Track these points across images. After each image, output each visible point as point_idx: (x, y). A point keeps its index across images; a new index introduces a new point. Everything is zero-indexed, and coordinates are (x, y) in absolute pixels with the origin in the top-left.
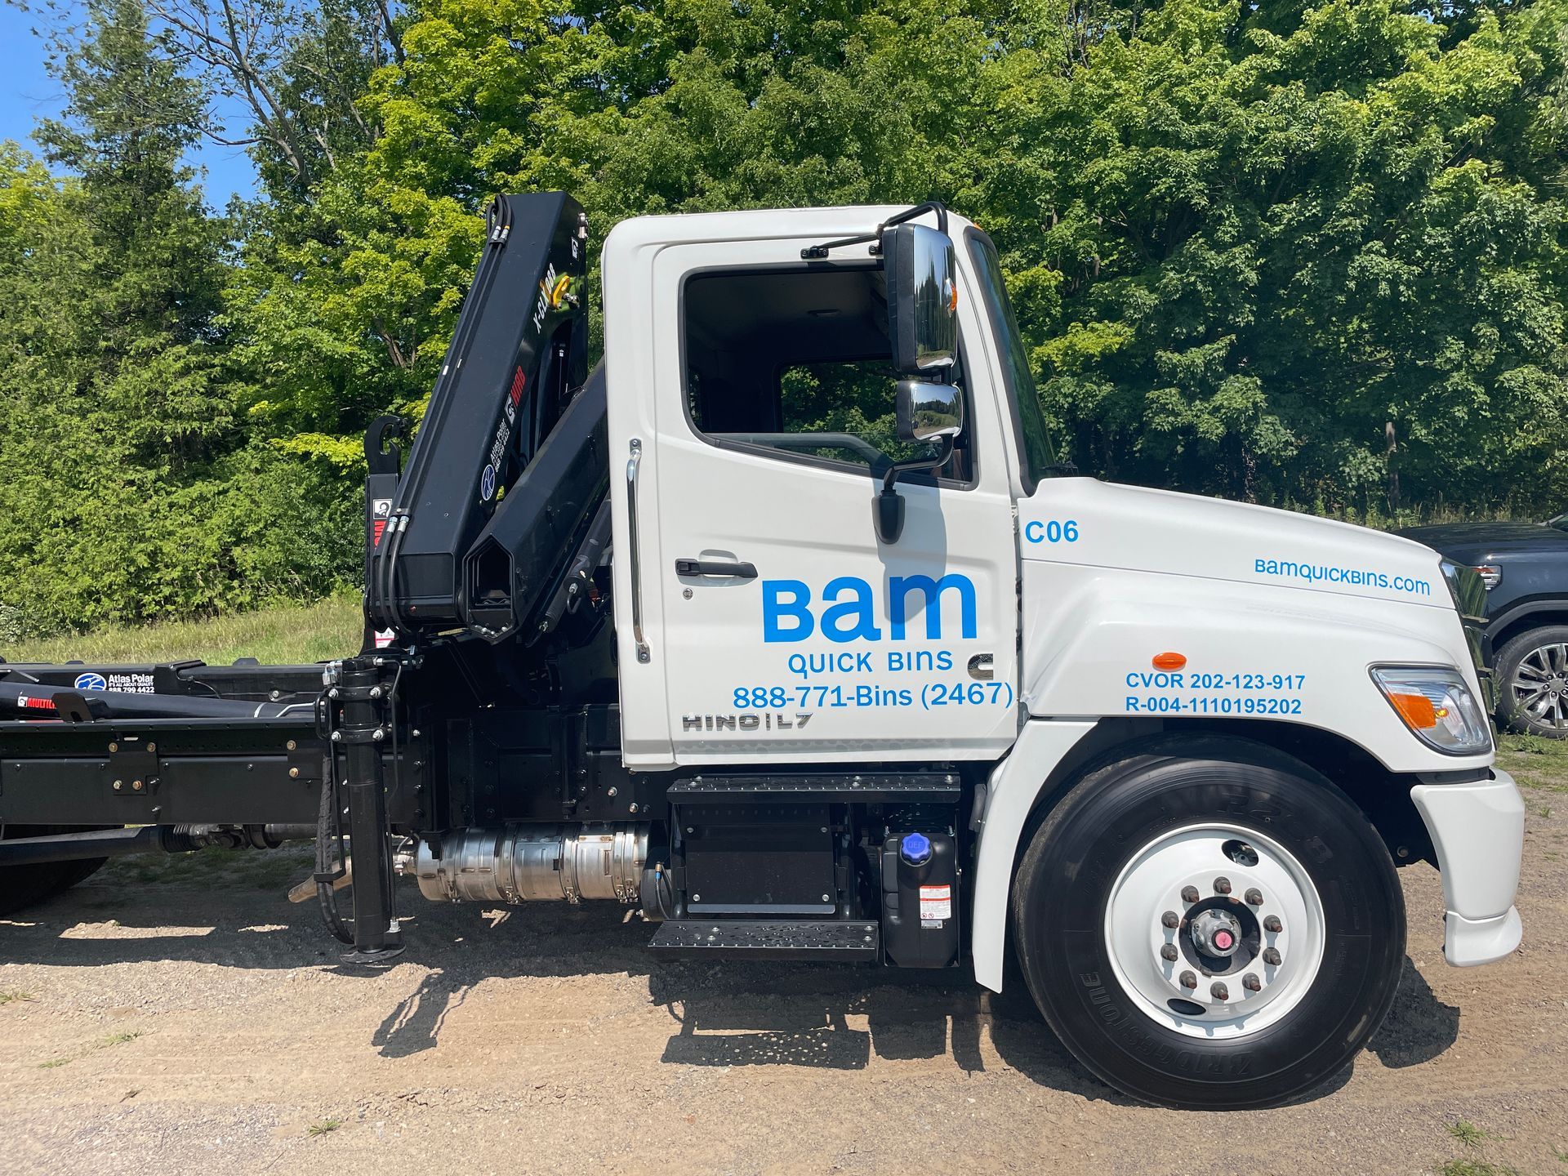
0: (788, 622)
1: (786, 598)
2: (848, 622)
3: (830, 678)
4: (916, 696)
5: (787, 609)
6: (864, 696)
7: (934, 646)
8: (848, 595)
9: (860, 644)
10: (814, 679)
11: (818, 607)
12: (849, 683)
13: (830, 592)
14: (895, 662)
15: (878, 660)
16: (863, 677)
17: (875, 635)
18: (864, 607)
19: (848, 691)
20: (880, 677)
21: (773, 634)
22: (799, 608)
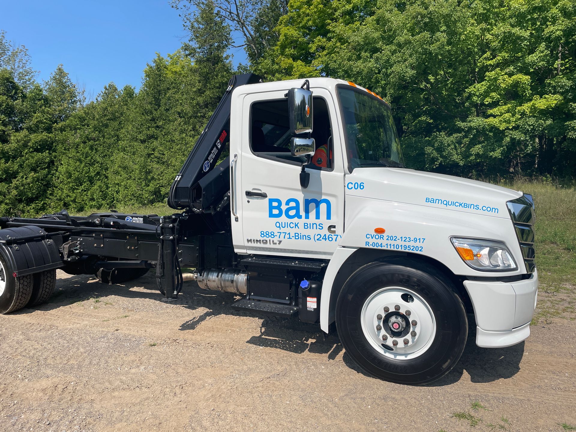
0: (275, 212)
1: (275, 204)
2: (292, 213)
3: (287, 230)
4: (312, 237)
5: (275, 208)
6: (297, 236)
7: (318, 222)
8: (293, 204)
9: (296, 220)
10: (282, 230)
11: (284, 207)
12: (293, 231)
13: (287, 203)
14: (306, 226)
15: (301, 225)
16: (296, 230)
17: (300, 217)
18: (297, 208)
19: (292, 234)
20: (301, 231)
21: (271, 215)
22: (278, 208)
